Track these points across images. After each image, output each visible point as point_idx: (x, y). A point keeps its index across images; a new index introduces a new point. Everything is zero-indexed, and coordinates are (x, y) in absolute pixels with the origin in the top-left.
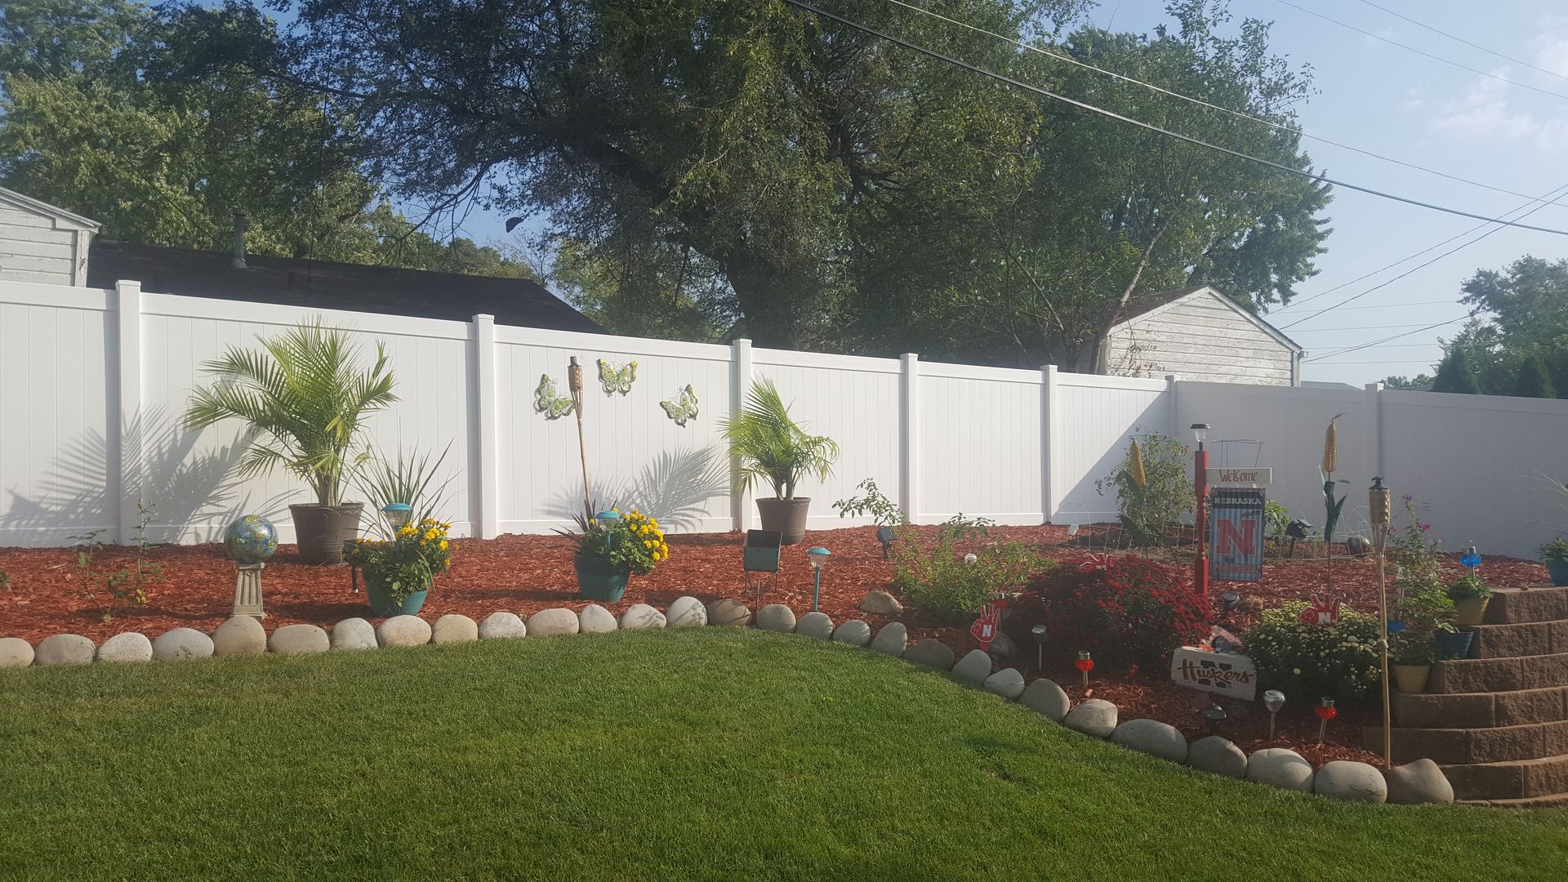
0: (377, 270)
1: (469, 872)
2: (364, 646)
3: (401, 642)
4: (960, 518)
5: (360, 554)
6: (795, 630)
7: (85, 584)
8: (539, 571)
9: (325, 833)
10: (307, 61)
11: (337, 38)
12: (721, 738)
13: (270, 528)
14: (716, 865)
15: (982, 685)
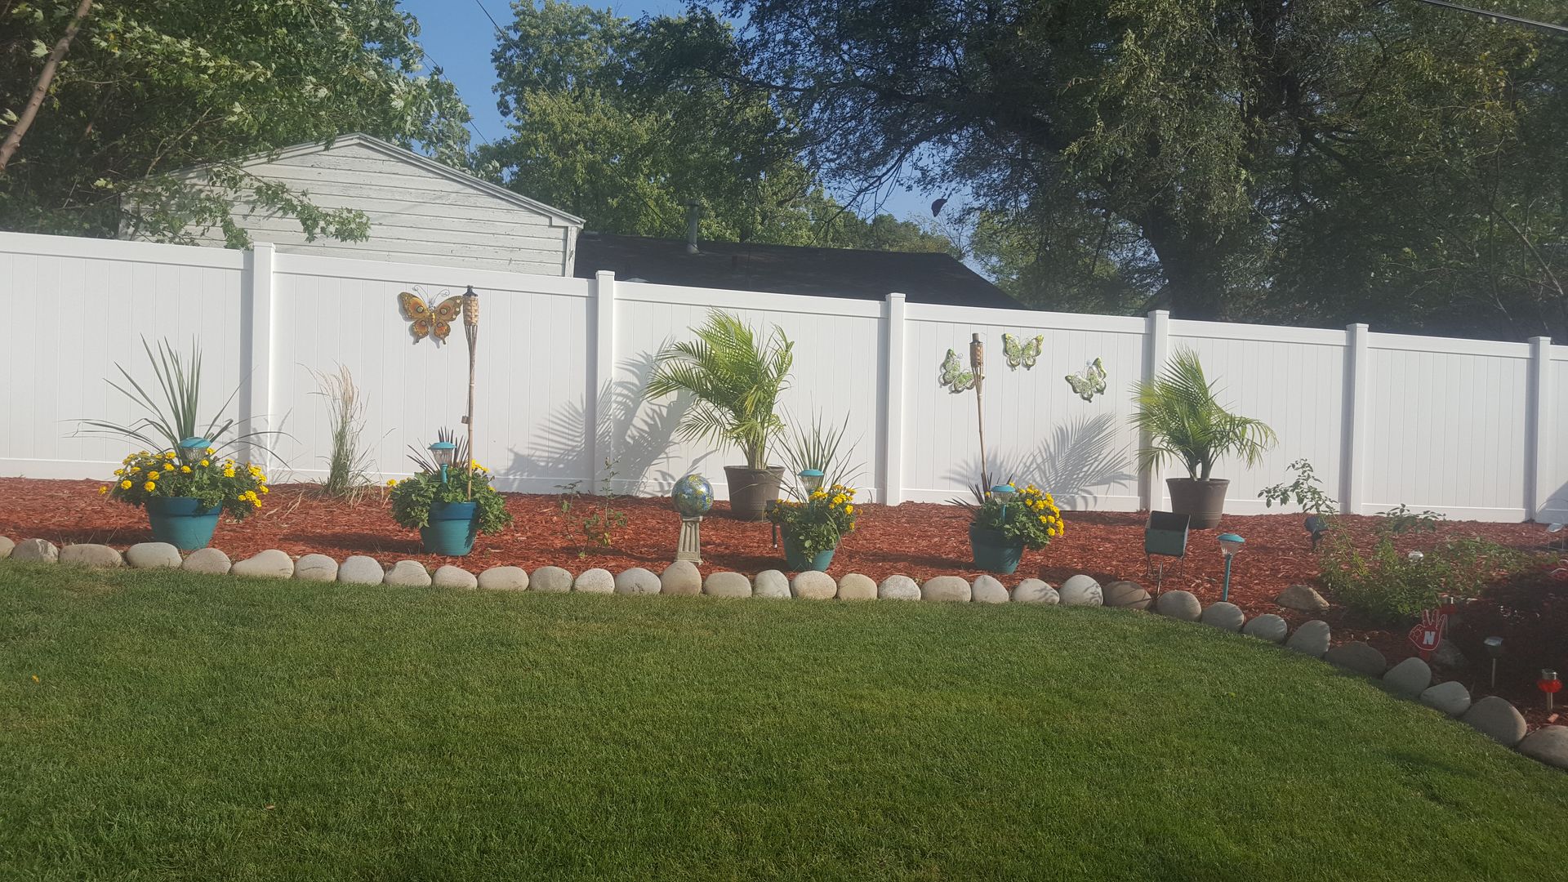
0: (807, 250)
1: (860, 807)
2: (780, 595)
3: (810, 595)
4: (1402, 511)
5: (779, 512)
6: (1200, 619)
7: (566, 526)
8: (936, 539)
9: (742, 755)
10: (754, 61)
11: (780, 37)
12: (1107, 719)
13: (708, 486)
14: (1093, 840)
15: (1417, 698)
